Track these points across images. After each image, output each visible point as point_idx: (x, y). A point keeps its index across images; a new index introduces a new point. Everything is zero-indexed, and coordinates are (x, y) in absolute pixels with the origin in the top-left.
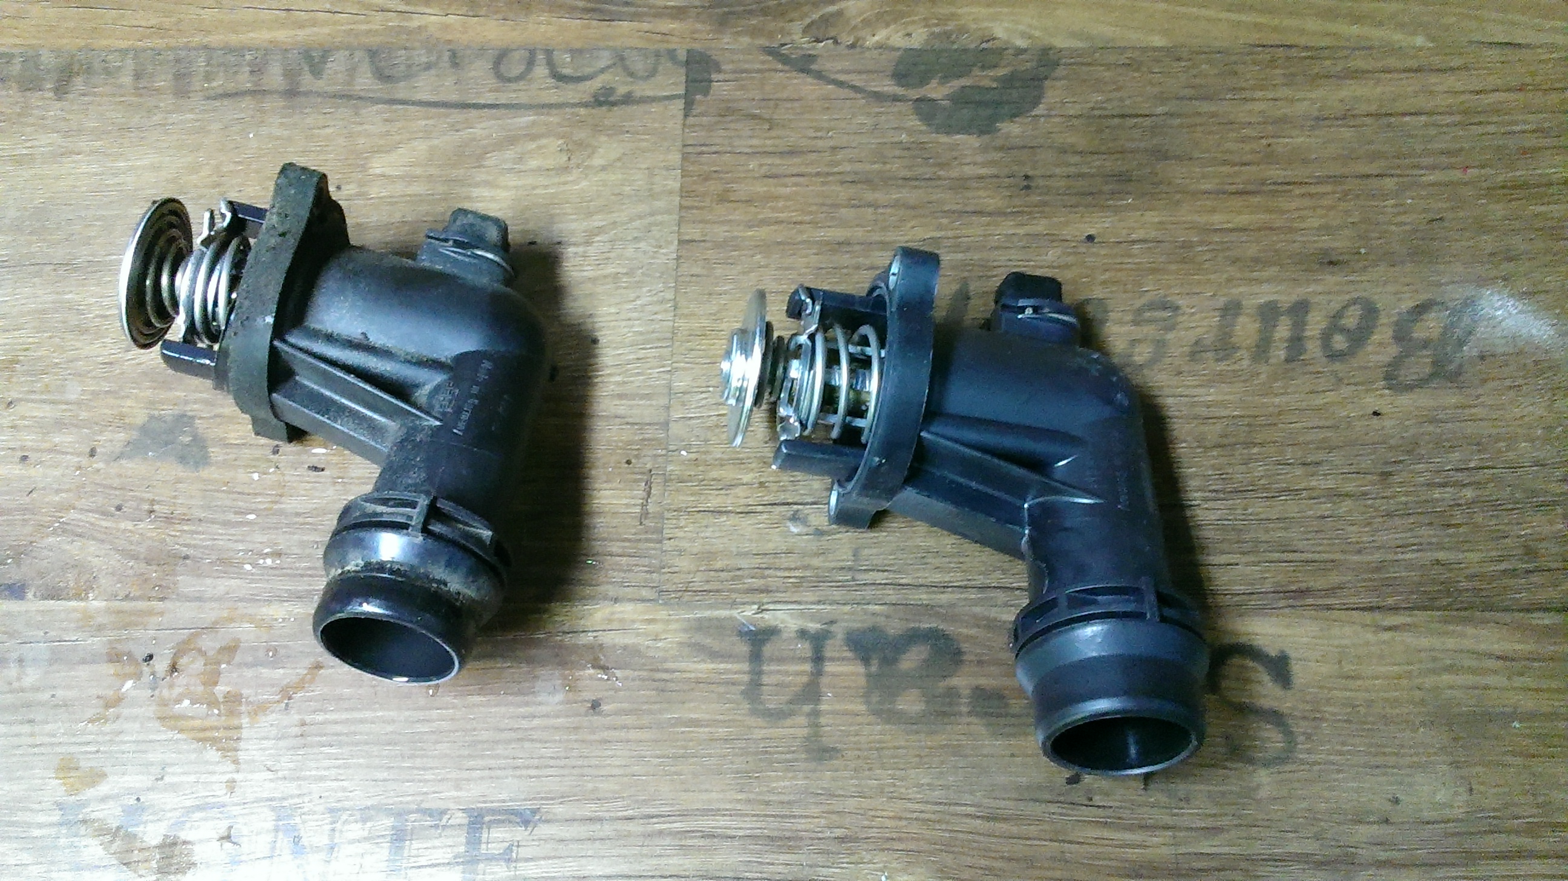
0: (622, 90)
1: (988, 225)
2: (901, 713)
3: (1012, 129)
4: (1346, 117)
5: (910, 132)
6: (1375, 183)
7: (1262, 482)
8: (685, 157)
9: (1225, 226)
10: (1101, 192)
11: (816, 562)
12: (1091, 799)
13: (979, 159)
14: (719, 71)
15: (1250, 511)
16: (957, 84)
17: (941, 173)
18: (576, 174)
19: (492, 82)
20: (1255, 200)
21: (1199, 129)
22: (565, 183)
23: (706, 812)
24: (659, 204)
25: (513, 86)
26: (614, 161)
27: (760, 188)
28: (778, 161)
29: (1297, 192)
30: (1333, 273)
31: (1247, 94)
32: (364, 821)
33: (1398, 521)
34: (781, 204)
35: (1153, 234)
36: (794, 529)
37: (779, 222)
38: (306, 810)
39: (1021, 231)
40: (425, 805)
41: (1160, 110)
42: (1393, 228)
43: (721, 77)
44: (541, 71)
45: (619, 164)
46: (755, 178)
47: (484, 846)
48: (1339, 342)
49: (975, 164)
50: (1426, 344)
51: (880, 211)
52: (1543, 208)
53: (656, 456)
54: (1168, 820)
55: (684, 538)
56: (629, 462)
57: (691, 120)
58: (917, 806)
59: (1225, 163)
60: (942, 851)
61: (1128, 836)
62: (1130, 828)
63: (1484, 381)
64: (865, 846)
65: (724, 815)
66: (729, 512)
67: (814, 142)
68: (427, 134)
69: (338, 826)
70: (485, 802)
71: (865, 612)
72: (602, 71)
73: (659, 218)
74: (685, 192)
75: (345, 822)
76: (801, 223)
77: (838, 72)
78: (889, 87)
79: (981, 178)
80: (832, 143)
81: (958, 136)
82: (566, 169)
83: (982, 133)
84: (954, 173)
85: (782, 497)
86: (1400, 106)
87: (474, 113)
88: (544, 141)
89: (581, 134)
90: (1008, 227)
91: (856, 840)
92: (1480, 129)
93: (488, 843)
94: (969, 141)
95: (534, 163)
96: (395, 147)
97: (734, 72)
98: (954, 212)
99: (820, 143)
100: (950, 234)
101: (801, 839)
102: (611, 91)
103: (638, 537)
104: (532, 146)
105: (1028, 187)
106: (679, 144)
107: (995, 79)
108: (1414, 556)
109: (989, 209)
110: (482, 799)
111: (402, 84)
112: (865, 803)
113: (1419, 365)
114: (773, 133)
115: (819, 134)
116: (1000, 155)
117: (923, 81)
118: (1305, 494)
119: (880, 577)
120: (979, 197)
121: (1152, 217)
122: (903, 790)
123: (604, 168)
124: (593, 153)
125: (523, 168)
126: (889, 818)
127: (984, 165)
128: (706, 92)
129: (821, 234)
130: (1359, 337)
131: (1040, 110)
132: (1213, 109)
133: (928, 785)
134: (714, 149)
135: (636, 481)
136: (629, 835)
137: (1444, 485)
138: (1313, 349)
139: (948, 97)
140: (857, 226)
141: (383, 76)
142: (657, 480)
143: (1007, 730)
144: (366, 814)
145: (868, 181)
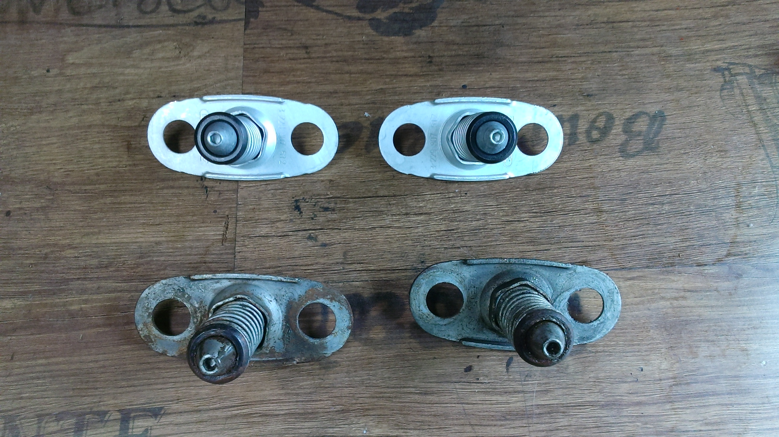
0: (210, 17)
1: (411, 81)
2: (372, 340)
3: (422, 33)
4: (591, 24)
5: (367, 35)
6: (608, 55)
7: (560, 207)
8: (245, 50)
9: (533, 79)
10: (469, 64)
11: (322, 261)
12: (478, 379)
13: (405, 48)
14: (263, 6)
15: (554, 222)
16: (391, 11)
17: (385, 56)
18: (183, 61)
19: (136, 14)
20: (549, 65)
21: (519, 31)
22: (178, 65)
23: (262, 402)
24: (232, 74)
25: (148, 16)
26: (206, 53)
27: (287, 65)
28: (296, 51)
29: (569, 61)
30: (590, 101)
31: (541, 14)
32: (58, 420)
33: (631, 223)
34: (298, 73)
35: (497, 84)
36: (310, 243)
37: (298, 82)
38: (23, 416)
39: (428, 84)
40: (95, 409)
41: (497, 22)
42: (619, 77)
43: (264, 9)
44: (164, 8)
45: (208, 55)
46: (283, 60)
47: (130, 431)
48: (595, 134)
49: (403, 51)
50: (639, 134)
51: (352, 75)
52: (692, 66)
53: (231, 208)
54: (520, 388)
55: (248, 251)
56: (215, 212)
57: (248, 31)
58: (382, 390)
59: (532, 48)
60: (397, 413)
61: (500, 398)
62: (500, 394)
63: (670, 151)
64: (354, 415)
65: (273, 403)
66: (274, 236)
67: (316, 42)
68: (99, 41)
69: (43, 424)
70: (130, 405)
71: (351, 286)
72: (199, 7)
73: (231, 82)
74: (245, 68)
75: (47, 422)
76: (310, 82)
77: (328, 6)
78: (355, 13)
79: (406, 57)
80: (327, 41)
81: (393, 37)
82: (178, 58)
83: (405, 35)
84: (391, 56)
85: (303, 227)
86: (619, 18)
87: (126, 30)
88: (166, 44)
89: (187, 40)
90: (421, 82)
91: (348, 411)
92: (658, 29)
93: (133, 429)
94: (399, 40)
95: (160, 55)
96: (82, 48)
97: (271, 7)
98: (392, 75)
99: (319, 42)
100: (391, 86)
101: (318, 413)
102: (204, 17)
103: (221, 252)
104: (159, 46)
105: (431, 62)
106: (242, 43)
107: (411, 8)
108: (641, 241)
109: (410, 74)
110: (129, 404)
111: (86, 16)
112: (353, 390)
113: (637, 145)
114: (293, 37)
115: (318, 37)
116: (415, 46)
117: (374, 10)
118: (582, 212)
119: (359, 267)
120: (406, 68)
121: (496, 75)
122: (374, 382)
123: (199, 57)
124: (193, 49)
125: (153, 58)
126: (367, 398)
127: (406, 51)
128: (256, 17)
129: (320, 88)
130: (605, 132)
131: (435, 23)
132: (524, 21)
133: (389, 378)
134: (261, 46)
135: (219, 222)
136: (217, 418)
137: (653, 204)
138: (582, 138)
139: (387, 18)
140: (341, 83)
141: (74, 12)
142: (232, 221)
143: (431, 345)
144: (59, 417)
145: (345, 61)
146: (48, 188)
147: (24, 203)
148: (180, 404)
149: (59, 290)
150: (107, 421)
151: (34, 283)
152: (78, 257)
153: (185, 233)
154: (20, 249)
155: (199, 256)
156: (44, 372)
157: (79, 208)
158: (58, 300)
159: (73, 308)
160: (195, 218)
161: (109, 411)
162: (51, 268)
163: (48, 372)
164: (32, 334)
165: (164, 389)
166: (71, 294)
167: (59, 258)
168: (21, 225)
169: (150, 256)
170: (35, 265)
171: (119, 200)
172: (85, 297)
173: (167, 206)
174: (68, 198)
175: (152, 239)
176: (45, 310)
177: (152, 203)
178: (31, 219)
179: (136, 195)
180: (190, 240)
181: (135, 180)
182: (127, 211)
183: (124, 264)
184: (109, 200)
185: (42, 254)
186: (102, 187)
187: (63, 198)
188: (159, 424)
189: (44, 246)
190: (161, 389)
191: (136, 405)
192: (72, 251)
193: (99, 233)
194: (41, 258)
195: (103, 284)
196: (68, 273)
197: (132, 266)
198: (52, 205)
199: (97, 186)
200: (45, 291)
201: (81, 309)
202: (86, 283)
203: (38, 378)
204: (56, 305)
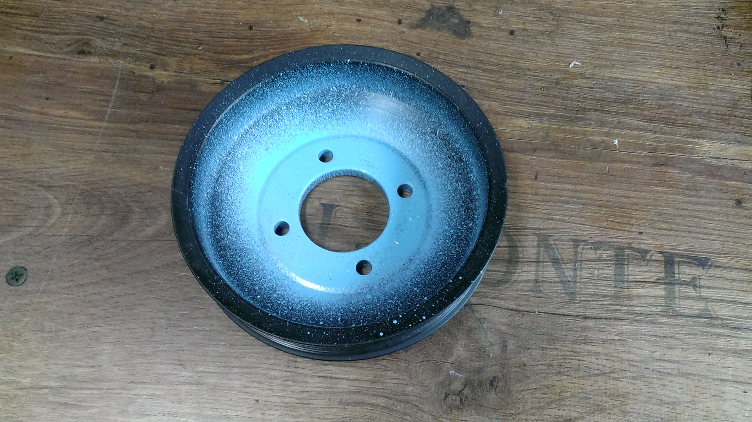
146: (551, 13)
147: (526, 24)
148: (729, 259)
149: (577, 118)
150: (649, 261)
151: (549, 106)
152: (593, 88)
153: (708, 82)
154: (529, 70)
155: (726, 108)
156: (572, 197)
157: (587, 38)
158: (576, 128)
159: (593, 138)
160: (716, 67)
161: (650, 251)
162: (565, 95)
163: (577, 198)
164: (554, 158)
165: (708, 240)
166: (591, 124)
167: (572, 86)
168: (527, 46)
169: (670, 99)
170: (548, 88)
171: (629, 36)
172: (606, 130)
173: (683, 50)
174: (574, 26)
175: (671, 82)
176: (564, 135)
177: (666, 45)
178: (537, 42)
179: (648, 34)
180: (714, 90)
181: (644, 18)
182: (638, 49)
183: (644, 103)
184: (618, 34)
185: (553, 79)
186: (610, 20)
187: (568, 26)
188: (707, 275)
189: (554, 71)
190: (704, 239)
191: (679, 250)
192: (585, 81)
193: (612, 66)
194: (552, 82)
195: (623, 119)
196: (583, 102)
197: (653, 106)
198: (557, 31)
199: (604, 18)
200: (561, 116)
201: (603, 141)
202: (605, 115)
203: (567, 203)
204: (575, 133)
